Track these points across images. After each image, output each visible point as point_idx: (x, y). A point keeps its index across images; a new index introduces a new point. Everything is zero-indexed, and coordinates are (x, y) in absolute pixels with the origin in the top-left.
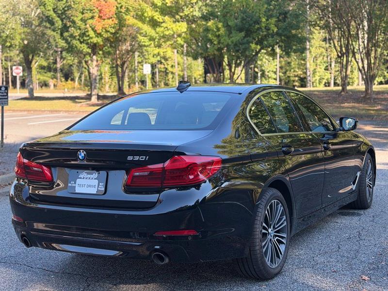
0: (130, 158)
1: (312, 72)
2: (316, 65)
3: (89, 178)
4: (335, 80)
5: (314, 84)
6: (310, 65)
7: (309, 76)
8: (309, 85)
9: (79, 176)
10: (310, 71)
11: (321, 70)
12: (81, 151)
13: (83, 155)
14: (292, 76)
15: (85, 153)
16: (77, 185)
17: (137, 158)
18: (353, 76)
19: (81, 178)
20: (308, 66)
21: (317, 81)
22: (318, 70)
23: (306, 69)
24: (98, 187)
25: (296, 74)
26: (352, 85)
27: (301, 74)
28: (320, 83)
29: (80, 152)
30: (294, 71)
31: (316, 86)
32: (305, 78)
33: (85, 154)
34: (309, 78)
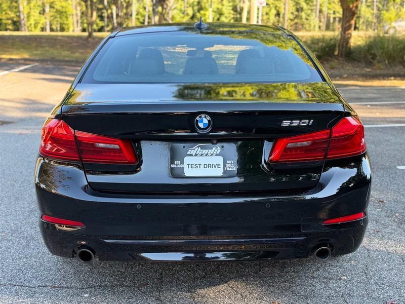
0: (286, 123)
1: (26, 15)
2: (30, 9)
3: (207, 155)
4: (51, 25)
5: (30, 28)
6: (23, 8)
7: (23, 19)
8: (23, 29)
9: (189, 153)
10: (23, 14)
11: (35, 14)
12: (203, 116)
13: (206, 121)
14: (4, 19)
15: (209, 118)
16: (186, 166)
17: (296, 123)
18: (68, 22)
19: (191, 155)
20: (21, 8)
21: (33, 26)
22: (32, 13)
23: (19, 12)
24: (225, 166)
25: (9, 16)
26: (67, 31)
27: (14, 17)
28: (35, 27)
29: (201, 117)
30: (6, 13)
31: (31, 31)
32: (18, 21)
33: (209, 121)
34: (23, 22)
